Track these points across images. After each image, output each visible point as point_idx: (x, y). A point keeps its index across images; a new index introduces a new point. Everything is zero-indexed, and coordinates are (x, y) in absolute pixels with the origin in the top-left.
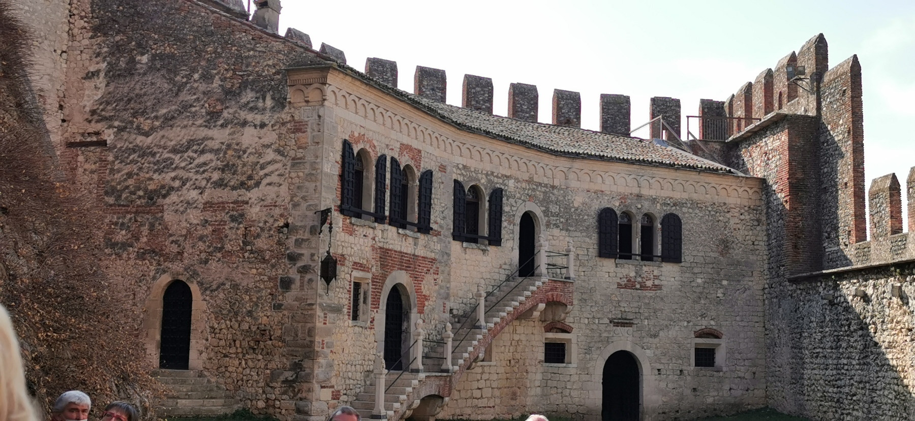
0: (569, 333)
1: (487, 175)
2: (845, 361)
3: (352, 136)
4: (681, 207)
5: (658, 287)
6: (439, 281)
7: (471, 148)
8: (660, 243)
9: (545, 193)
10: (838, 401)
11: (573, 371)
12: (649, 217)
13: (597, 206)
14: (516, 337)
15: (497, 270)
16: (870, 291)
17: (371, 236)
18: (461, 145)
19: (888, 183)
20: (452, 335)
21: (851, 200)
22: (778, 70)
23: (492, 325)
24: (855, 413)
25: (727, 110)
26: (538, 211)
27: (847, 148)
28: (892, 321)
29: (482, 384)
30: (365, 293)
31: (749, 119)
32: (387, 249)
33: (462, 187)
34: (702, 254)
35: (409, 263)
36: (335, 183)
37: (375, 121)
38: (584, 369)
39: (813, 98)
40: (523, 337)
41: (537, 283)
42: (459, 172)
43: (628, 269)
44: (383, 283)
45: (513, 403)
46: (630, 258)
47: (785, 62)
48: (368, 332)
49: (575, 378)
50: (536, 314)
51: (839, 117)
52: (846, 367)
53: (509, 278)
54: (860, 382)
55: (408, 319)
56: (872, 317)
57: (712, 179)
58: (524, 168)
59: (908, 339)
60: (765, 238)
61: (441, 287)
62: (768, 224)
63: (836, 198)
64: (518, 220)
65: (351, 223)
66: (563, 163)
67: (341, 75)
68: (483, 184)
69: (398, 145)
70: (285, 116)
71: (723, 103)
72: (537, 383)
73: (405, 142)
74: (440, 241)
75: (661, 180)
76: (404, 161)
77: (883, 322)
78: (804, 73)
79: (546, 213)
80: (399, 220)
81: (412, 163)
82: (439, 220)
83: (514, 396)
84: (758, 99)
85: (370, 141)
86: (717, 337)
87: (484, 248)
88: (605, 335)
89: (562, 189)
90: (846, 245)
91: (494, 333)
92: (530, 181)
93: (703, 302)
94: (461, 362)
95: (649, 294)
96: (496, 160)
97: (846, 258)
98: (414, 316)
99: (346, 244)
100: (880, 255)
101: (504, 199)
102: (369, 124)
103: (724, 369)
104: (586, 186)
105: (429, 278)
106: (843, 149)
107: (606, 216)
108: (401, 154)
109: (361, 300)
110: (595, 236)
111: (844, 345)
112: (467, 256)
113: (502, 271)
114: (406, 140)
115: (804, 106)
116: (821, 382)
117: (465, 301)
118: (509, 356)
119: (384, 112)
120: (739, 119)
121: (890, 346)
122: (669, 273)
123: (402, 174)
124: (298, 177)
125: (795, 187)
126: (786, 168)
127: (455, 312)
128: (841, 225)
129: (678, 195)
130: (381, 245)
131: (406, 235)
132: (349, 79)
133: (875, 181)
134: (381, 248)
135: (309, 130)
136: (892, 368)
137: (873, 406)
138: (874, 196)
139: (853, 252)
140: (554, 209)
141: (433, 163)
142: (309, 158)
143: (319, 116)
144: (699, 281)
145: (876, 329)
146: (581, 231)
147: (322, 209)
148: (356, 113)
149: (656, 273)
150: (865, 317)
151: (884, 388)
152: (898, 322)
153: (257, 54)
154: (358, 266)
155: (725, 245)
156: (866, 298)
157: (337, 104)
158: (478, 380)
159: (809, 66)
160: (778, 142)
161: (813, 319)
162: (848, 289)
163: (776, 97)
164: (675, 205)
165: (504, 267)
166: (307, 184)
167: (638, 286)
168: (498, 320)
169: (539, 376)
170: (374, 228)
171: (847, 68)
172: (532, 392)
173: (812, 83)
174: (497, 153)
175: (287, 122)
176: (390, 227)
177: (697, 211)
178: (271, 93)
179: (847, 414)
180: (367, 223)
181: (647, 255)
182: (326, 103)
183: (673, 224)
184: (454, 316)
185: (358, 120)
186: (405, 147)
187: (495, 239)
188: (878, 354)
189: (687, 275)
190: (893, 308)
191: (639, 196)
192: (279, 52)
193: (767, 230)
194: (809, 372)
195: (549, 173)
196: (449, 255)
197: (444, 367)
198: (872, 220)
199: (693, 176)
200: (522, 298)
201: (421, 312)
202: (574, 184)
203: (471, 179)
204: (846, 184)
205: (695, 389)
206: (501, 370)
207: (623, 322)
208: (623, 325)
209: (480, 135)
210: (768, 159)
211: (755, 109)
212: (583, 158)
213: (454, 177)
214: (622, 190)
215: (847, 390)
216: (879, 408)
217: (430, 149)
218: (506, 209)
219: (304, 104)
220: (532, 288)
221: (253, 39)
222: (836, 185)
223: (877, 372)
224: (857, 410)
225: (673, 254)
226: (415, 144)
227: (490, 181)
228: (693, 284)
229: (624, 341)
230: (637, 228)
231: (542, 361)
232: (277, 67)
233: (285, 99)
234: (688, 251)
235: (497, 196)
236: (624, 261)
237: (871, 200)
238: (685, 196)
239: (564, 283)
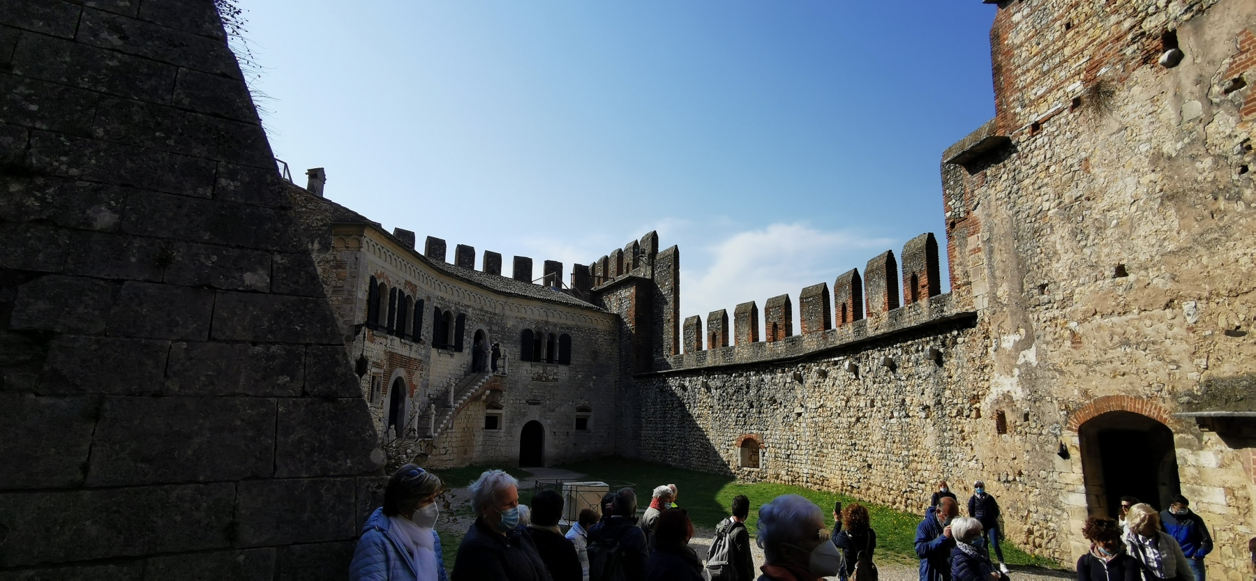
0: (501, 409)
1: (455, 304)
2: (669, 426)
3: (376, 273)
4: (571, 330)
5: (556, 380)
6: (423, 375)
7: (446, 285)
8: (558, 349)
9: (490, 318)
10: (664, 449)
11: (502, 435)
12: (552, 336)
13: (521, 327)
14: (469, 413)
15: (459, 368)
16: (687, 384)
17: (384, 344)
18: (440, 284)
19: (696, 321)
20: (435, 412)
21: (672, 330)
22: (626, 250)
23: (458, 405)
24: (674, 456)
25: (590, 271)
26: (485, 329)
27: (670, 299)
28: (700, 401)
29: (446, 445)
30: (378, 384)
31: (606, 278)
32: (393, 353)
33: (440, 312)
34: (581, 360)
35: (406, 363)
36: (364, 306)
37: (391, 264)
38: (509, 432)
39: (649, 268)
40: (473, 413)
41: (487, 377)
42: (438, 301)
43: (539, 369)
44: (390, 377)
45: (465, 456)
46: (539, 361)
47: (632, 245)
48: (379, 411)
49: (503, 439)
50: (484, 397)
51: (666, 280)
52: (669, 429)
53: (466, 374)
54: (679, 438)
55: (403, 401)
56: (688, 399)
57: (589, 314)
58: (478, 301)
59: (710, 412)
60: (618, 351)
61: (424, 379)
62: (620, 343)
63: (662, 328)
64: (473, 335)
65: (373, 334)
66: (502, 299)
67: (373, 231)
68: (453, 311)
69: (404, 281)
70: (329, 256)
71: (588, 267)
72: (480, 443)
73: (408, 280)
74: (425, 348)
75: (560, 313)
76: (407, 292)
77: (695, 402)
78: (644, 253)
79: (490, 331)
80: (401, 334)
81: (411, 294)
82: (425, 333)
83: (465, 452)
84: (613, 266)
85: (387, 278)
86: (589, 411)
87: (452, 353)
88: (523, 410)
89: (499, 316)
90: (668, 357)
91: (458, 411)
92: (481, 310)
93: (581, 389)
94: (439, 430)
95: (550, 384)
96: (461, 295)
97: (667, 363)
98: (407, 399)
99: (369, 349)
100: (690, 363)
101: (466, 321)
102: (387, 265)
103: (592, 431)
104: (516, 314)
105: (417, 373)
106: (668, 300)
107: (526, 334)
108: (405, 287)
109: (375, 389)
110: (519, 347)
111: (669, 416)
112: (441, 359)
113: (462, 369)
114: (409, 279)
115: (644, 272)
116: (653, 438)
117: (438, 389)
118: (464, 425)
119: (397, 258)
120: (599, 277)
121: (699, 416)
122: (562, 372)
123: (405, 300)
124: (338, 300)
125: (639, 320)
126: (634, 309)
127: (431, 396)
128: (665, 344)
129: (569, 323)
130: (390, 350)
131: (406, 344)
132: (378, 234)
133: (687, 319)
134: (390, 352)
135: (348, 267)
136: (699, 429)
137: (686, 452)
138: (686, 328)
139: (672, 360)
140: (495, 328)
141: (423, 295)
142: (347, 287)
143: (356, 258)
144: (580, 376)
145: (690, 406)
146: (511, 344)
147: (356, 324)
148: (380, 258)
149: (555, 371)
150: (683, 399)
151: (694, 441)
152: (704, 402)
153: (308, 210)
154: (376, 365)
155: (595, 354)
156: (684, 388)
157: (368, 251)
158: (444, 442)
159: (648, 250)
160: (628, 293)
161: (649, 400)
162: (673, 383)
163: (625, 266)
164: (567, 328)
165: (463, 366)
166: (344, 305)
167: (544, 379)
168: (462, 402)
169: (481, 439)
170: (387, 338)
171: (672, 252)
172: (477, 449)
173: (649, 260)
174: (462, 290)
175: (330, 261)
176: (396, 338)
177: (580, 333)
178: (318, 239)
179: (669, 457)
180: (383, 334)
181: (550, 360)
182: (362, 249)
183: (566, 340)
184: (431, 399)
185: (380, 262)
186: (408, 283)
187: (459, 348)
188: (691, 421)
189: (573, 373)
190: (701, 394)
191: (547, 322)
192: (326, 210)
193: (620, 346)
194: (645, 432)
195: (493, 305)
196: (429, 357)
197: (428, 434)
198: (685, 342)
199: (579, 311)
200: (477, 387)
201: (411, 396)
202: (508, 313)
203: (446, 306)
204: (669, 320)
205: (575, 444)
206: (459, 435)
207: (534, 402)
208: (534, 404)
209: (453, 277)
210: (622, 303)
211: (610, 272)
212: (515, 297)
213: (435, 305)
214: (537, 318)
215: (670, 442)
216: (690, 453)
217: (422, 285)
218: (466, 327)
219: (345, 249)
220: (483, 380)
221: (305, 200)
222: (662, 320)
223: (689, 432)
224: (676, 455)
225: (565, 360)
226: (414, 281)
227: (457, 309)
228: (576, 378)
229: (534, 414)
230: (545, 341)
231: (483, 428)
232: (325, 221)
233: (330, 244)
234: (575, 359)
235: (462, 318)
236: (536, 363)
237: (685, 329)
238: (573, 323)
239: (502, 377)
